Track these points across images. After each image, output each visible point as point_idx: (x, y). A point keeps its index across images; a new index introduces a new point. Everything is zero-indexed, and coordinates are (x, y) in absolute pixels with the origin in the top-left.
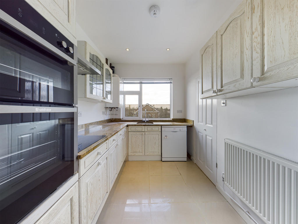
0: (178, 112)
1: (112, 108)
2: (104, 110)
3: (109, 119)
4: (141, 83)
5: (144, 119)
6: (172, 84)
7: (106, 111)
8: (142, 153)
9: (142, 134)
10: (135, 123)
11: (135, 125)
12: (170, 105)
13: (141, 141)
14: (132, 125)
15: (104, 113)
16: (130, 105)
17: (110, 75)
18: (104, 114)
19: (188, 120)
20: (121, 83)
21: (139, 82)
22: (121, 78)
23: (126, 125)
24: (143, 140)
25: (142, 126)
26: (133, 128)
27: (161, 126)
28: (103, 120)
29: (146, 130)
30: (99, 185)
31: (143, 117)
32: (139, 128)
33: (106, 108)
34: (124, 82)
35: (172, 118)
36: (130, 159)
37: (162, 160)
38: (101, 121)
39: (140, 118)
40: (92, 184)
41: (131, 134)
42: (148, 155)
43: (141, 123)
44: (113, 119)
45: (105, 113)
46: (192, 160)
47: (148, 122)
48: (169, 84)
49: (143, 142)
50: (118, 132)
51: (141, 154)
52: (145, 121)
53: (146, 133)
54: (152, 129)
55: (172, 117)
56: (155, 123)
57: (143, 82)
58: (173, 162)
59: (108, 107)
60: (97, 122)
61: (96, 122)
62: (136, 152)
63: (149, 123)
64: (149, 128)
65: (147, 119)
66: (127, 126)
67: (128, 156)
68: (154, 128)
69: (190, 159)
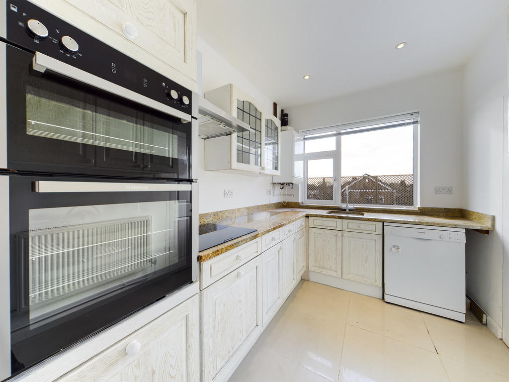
0: (438, 191)
1: (282, 184)
2: (270, 187)
3: (280, 203)
4: (340, 134)
5: (344, 206)
6: (419, 126)
7: (274, 189)
8: (336, 272)
9: (336, 236)
10: (324, 212)
11: (322, 216)
12: (414, 175)
13: (335, 248)
14: (316, 216)
15: (270, 192)
16: (324, 179)
17: (276, 128)
18: (270, 194)
19: (474, 213)
20: (300, 140)
21: (335, 132)
22: (300, 131)
23: (305, 214)
24: (338, 247)
25: (335, 218)
26: (318, 222)
27: (381, 224)
28: (269, 203)
29: (345, 228)
30: (240, 310)
31: (343, 201)
32: (331, 223)
33: (274, 184)
34: (306, 137)
35: (419, 206)
36: (313, 277)
37: (383, 299)
38: (265, 205)
39: (337, 202)
40: (224, 305)
41: (314, 233)
42: (349, 280)
43: (338, 213)
44: (284, 202)
45: (272, 193)
46: (486, 325)
47: (352, 211)
48: (411, 127)
49: (339, 252)
50: (283, 225)
51: (333, 274)
52: (345, 210)
53: (346, 234)
54: (359, 226)
55: (418, 204)
56: (367, 215)
57: (342, 131)
58: (418, 313)
59: (277, 182)
60: (257, 206)
61: (255, 206)
62: (324, 268)
63: (354, 214)
64: (353, 224)
65: (351, 206)
66: (307, 216)
67: (307, 271)
68: (364, 225)
69: (481, 321)
